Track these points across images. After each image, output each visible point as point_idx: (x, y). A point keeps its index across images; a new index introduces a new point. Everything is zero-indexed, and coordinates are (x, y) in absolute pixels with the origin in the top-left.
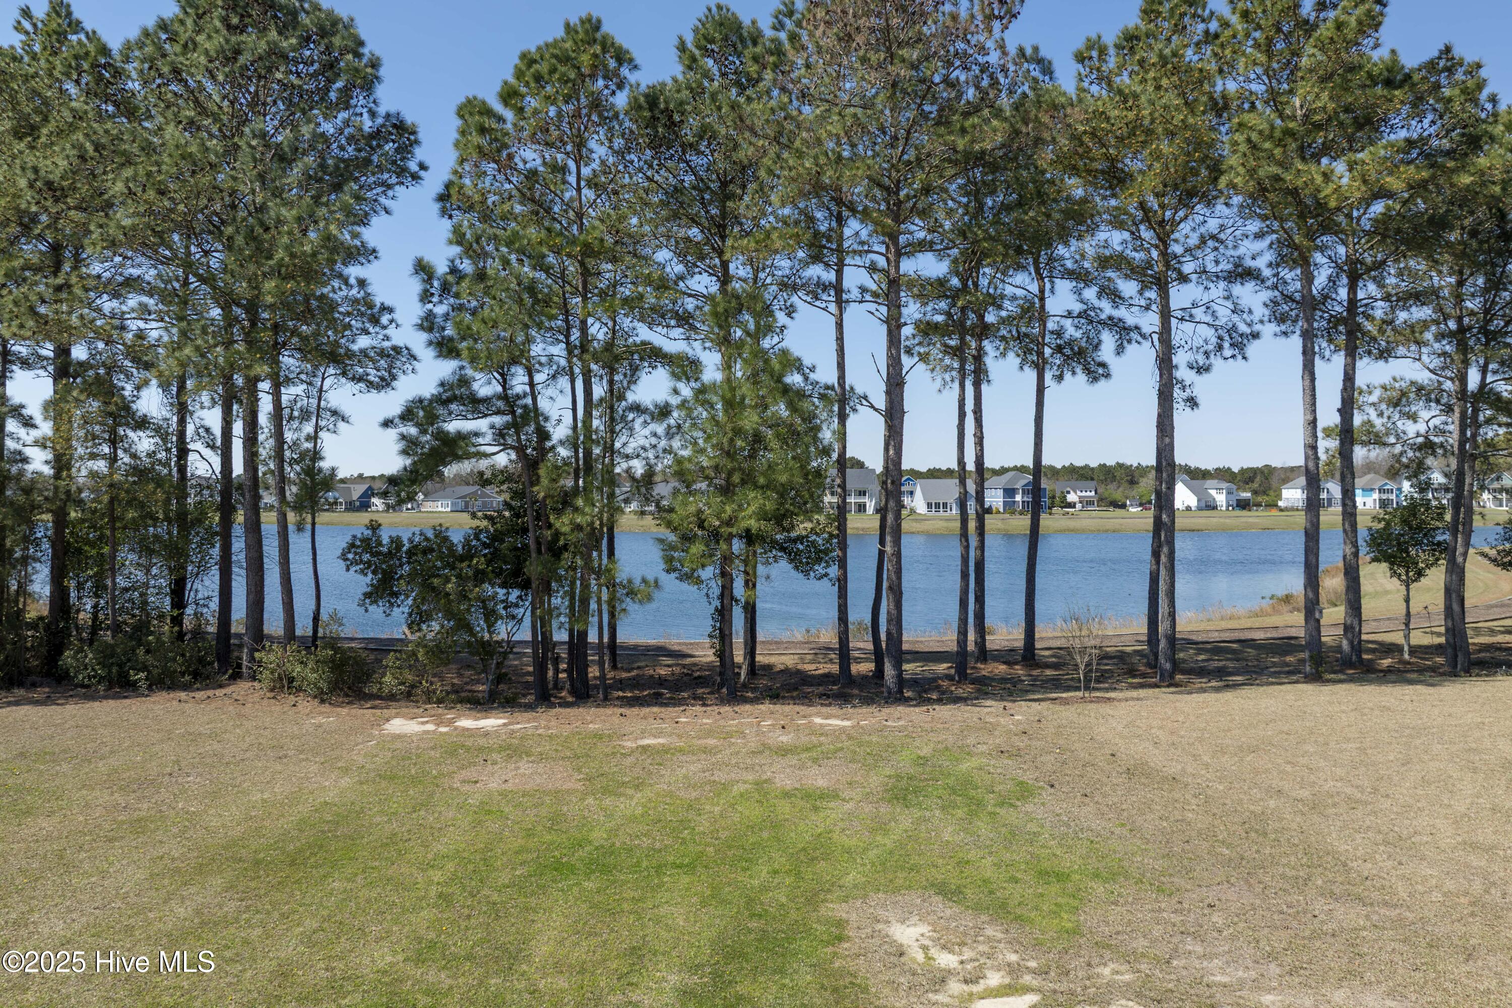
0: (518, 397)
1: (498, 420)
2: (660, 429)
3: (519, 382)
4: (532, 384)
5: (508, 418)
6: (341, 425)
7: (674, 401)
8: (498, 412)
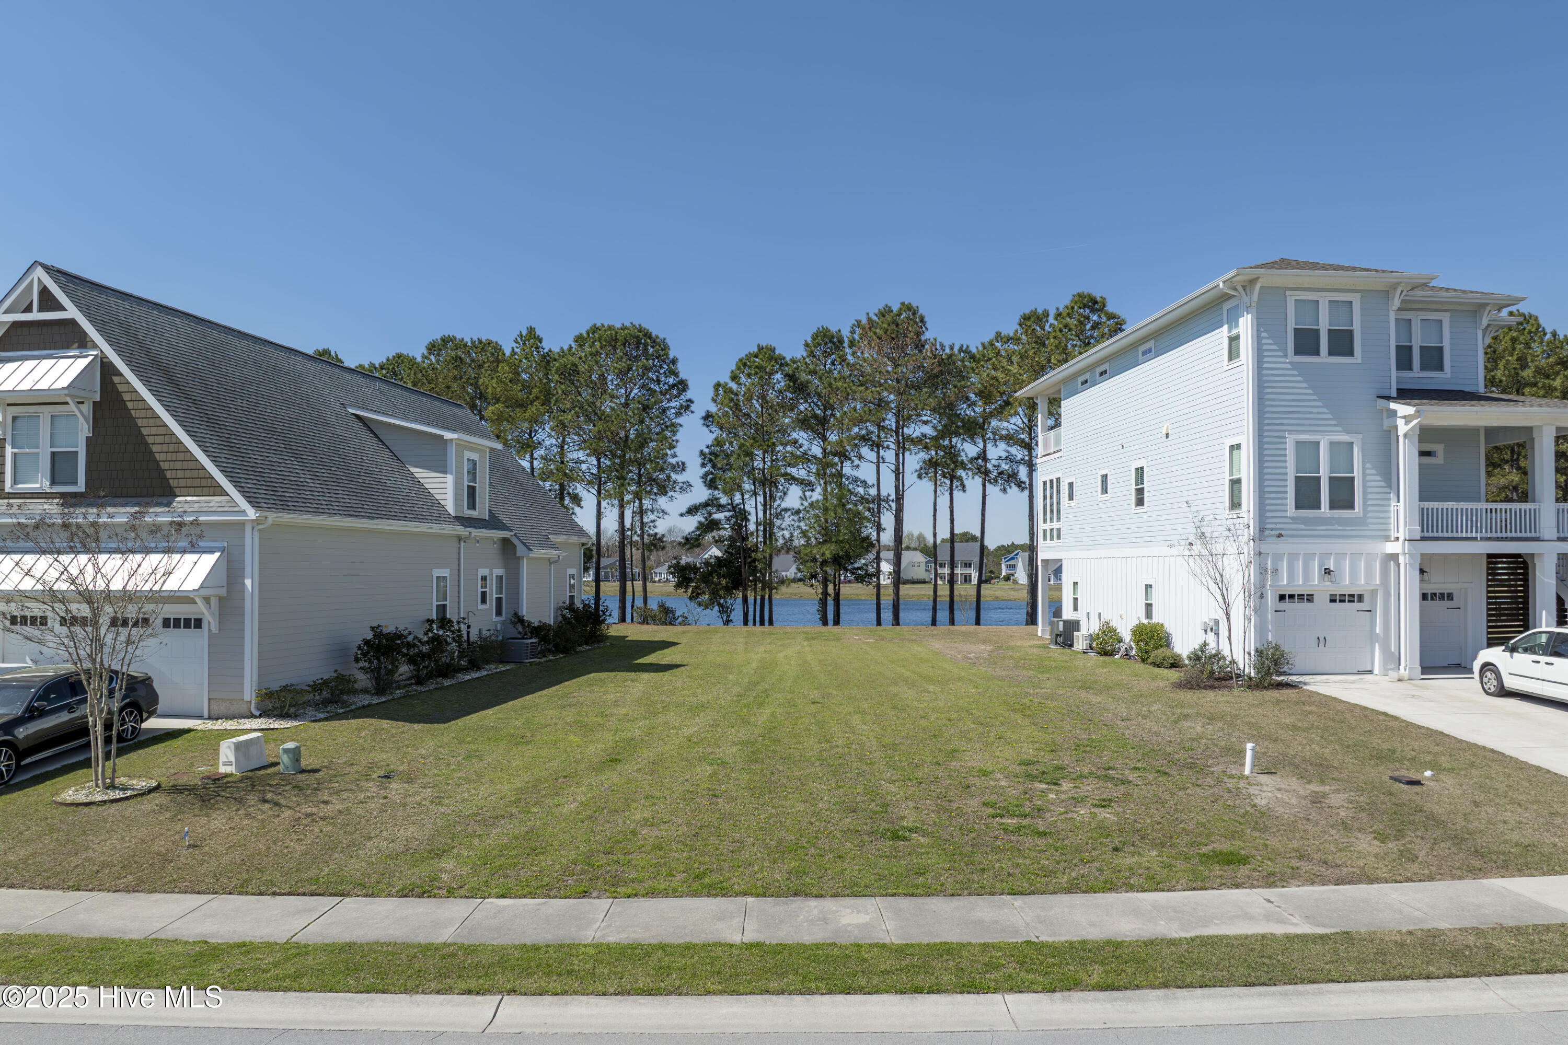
0: (738, 505)
1: (728, 514)
2: (796, 518)
3: (737, 498)
4: (743, 499)
5: (731, 513)
6: (666, 516)
7: (801, 508)
8: (729, 511)
